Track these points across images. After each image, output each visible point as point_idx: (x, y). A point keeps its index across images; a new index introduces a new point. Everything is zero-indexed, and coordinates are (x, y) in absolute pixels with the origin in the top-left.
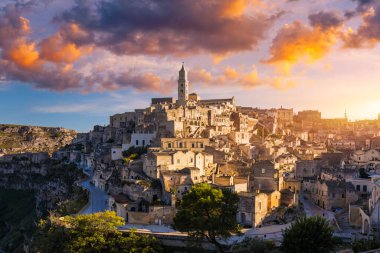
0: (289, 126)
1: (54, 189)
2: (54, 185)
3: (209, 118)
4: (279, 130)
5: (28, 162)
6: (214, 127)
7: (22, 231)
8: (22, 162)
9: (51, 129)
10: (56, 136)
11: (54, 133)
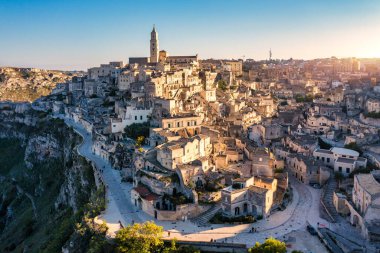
0: (240, 76)
1: (44, 142)
2: (44, 139)
3: (184, 80)
4: (234, 82)
5: (12, 112)
6: (188, 88)
7: (14, 183)
8: (5, 112)
9: (22, 69)
10: (28, 76)
11: (25, 73)
